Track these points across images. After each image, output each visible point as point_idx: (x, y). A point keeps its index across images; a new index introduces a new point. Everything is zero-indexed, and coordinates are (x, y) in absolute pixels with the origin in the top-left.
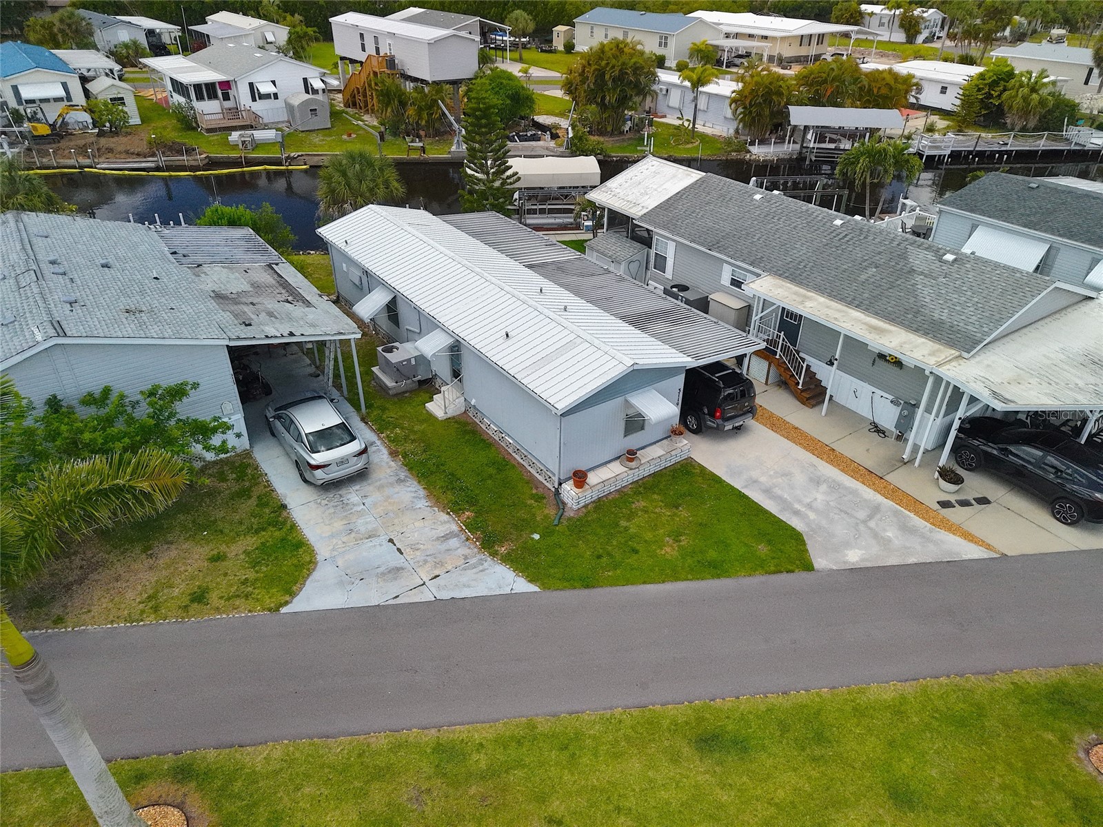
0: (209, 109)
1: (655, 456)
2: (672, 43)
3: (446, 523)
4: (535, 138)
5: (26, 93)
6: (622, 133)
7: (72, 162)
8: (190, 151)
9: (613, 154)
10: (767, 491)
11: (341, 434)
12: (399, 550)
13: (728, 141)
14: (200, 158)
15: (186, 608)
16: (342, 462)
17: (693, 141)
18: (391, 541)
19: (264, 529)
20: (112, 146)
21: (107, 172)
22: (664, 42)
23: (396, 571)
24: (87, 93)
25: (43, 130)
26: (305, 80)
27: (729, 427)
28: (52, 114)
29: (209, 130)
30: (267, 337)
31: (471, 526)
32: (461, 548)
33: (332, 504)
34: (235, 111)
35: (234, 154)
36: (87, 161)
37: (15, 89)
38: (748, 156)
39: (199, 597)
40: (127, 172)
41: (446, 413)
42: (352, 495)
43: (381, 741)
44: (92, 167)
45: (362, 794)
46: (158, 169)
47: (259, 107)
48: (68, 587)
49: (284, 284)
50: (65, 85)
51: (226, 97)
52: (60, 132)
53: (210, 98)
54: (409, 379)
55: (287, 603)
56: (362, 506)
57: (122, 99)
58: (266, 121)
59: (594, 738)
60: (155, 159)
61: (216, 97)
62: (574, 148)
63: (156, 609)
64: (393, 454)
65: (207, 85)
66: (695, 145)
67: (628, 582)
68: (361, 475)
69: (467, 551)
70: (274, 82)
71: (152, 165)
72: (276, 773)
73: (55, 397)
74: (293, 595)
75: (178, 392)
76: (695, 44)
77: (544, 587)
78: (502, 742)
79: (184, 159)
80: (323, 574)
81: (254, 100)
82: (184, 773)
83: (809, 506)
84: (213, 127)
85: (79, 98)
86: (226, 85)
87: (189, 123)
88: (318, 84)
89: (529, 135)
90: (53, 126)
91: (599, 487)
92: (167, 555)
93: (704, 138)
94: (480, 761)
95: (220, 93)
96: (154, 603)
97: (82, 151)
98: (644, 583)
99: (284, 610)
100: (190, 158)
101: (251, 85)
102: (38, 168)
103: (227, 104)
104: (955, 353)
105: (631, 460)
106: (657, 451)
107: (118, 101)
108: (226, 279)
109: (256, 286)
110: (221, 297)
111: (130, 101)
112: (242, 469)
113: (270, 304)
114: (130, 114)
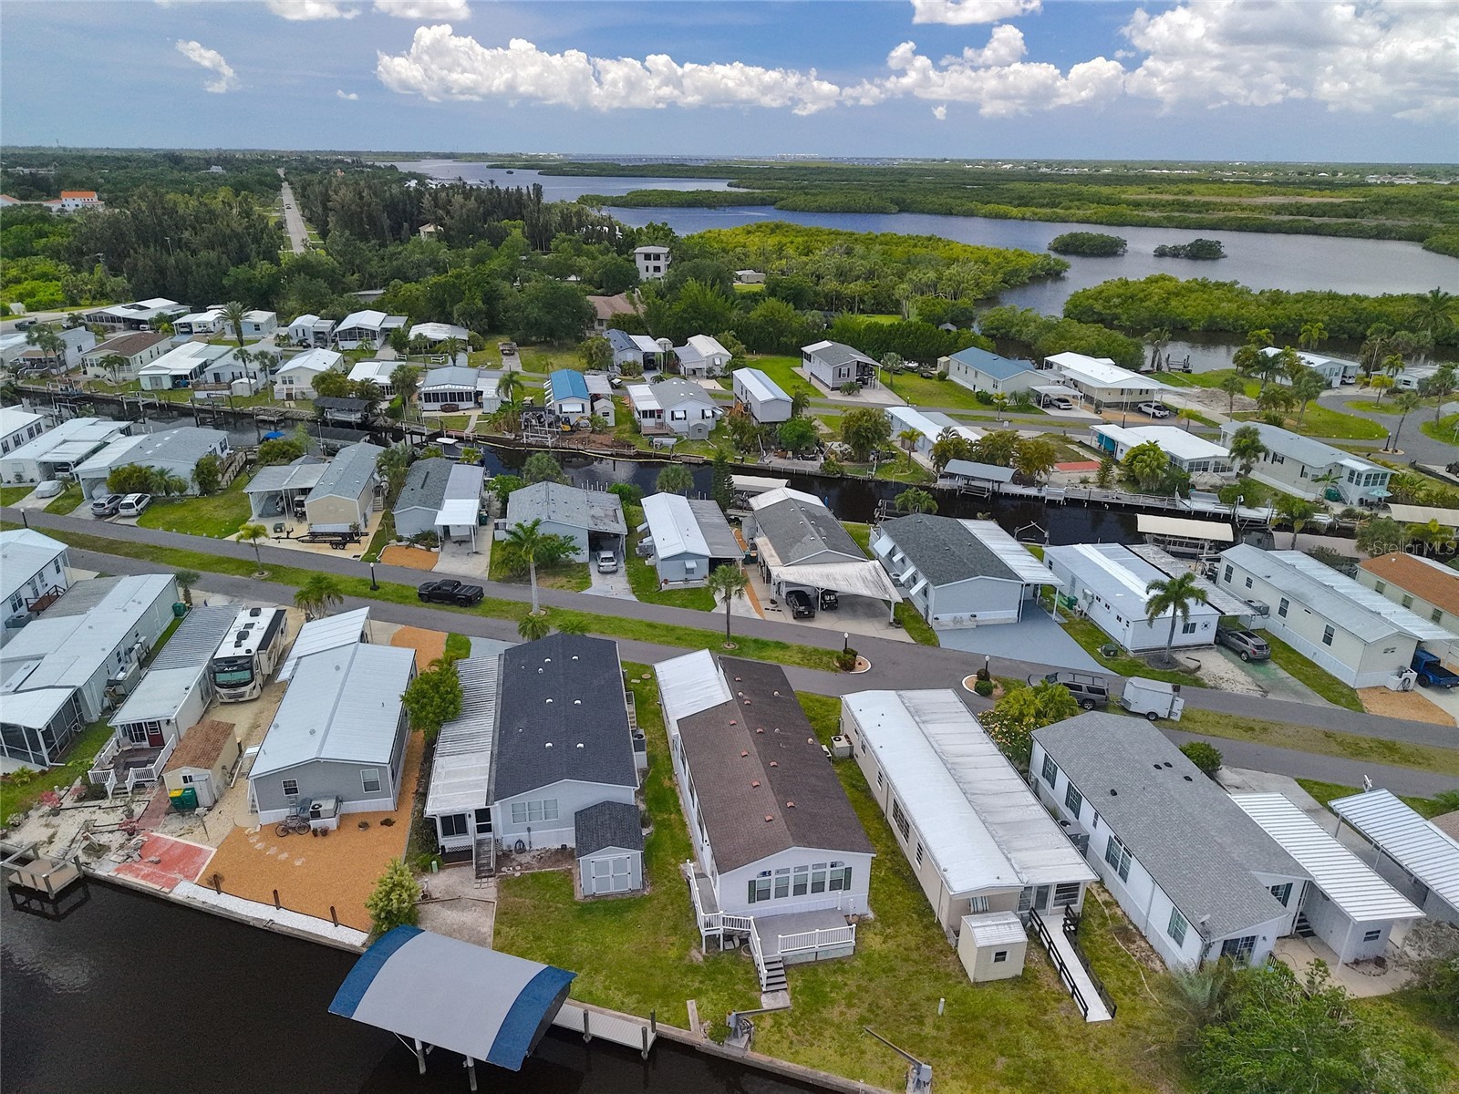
0: (648, 423)
1: (695, 583)
2: (1000, 386)
3: (628, 586)
5: (564, 409)
7: (574, 446)
8: (630, 446)
9: (849, 474)
11: (610, 559)
12: (611, 588)
14: (632, 452)
16: (607, 566)
17: (907, 471)
18: (611, 586)
19: (583, 578)
20: (595, 439)
21: (589, 454)
23: (608, 591)
24: (593, 409)
25: (567, 428)
26: (703, 411)
28: (573, 420)
29: (644, 436)
31: (631, 586)
32: (627, 591)
33: (602, 576)
34: (662, 425)
35: (652, 451)
36: (582, 447)
37: (560, 406)
40: (597, 455)
41: (648, 564)
42: (609, 576)
44: (582, 450)
46: (612, 455)
47: (673, 424)
49: (616, 516)
50: (583, 405)
51: (659, 417)
52: (575, 429)
53: (650, 418)
55: (581, 591)
56: (609, 579)
57: (608, 412)
58: (674, 433)
61: (653, 418)
62: (823, 469)
64: (626, 570)
65: (650, 410)
66: (906, 474)
67: (662, 605)
68: (614, 572)
70: (685, 412)
71: (609, 453)
75: (572, 539)
77: (640, 601)
79: (626, 451)
80: (592, 589)
81: (673, 420)
82: (548, 608)
84: (647, 433)
85: (588, 413)
86: (660, 412)
87: (637, 430)
88: (708, 413)
89: (810, 456)
90: (572, 426)
91: (671, 586)
92: (558, 579)
93: (918, 469)
95: (656, 415)
96: (552, 586)
97: (582, 441)
98: (666, 606)
100: (628, 451)
101: (673, 412)
102: (561, 448)
103: (659, 421)
104: (781, 564)
106: (698, 581)
107: (606, 414)
108: (598, 511)
109: (606, 515)
110: (593, 516)
111: (612, 414)
112: (585, 566)
113: (606, 521)
114: (611, 421)
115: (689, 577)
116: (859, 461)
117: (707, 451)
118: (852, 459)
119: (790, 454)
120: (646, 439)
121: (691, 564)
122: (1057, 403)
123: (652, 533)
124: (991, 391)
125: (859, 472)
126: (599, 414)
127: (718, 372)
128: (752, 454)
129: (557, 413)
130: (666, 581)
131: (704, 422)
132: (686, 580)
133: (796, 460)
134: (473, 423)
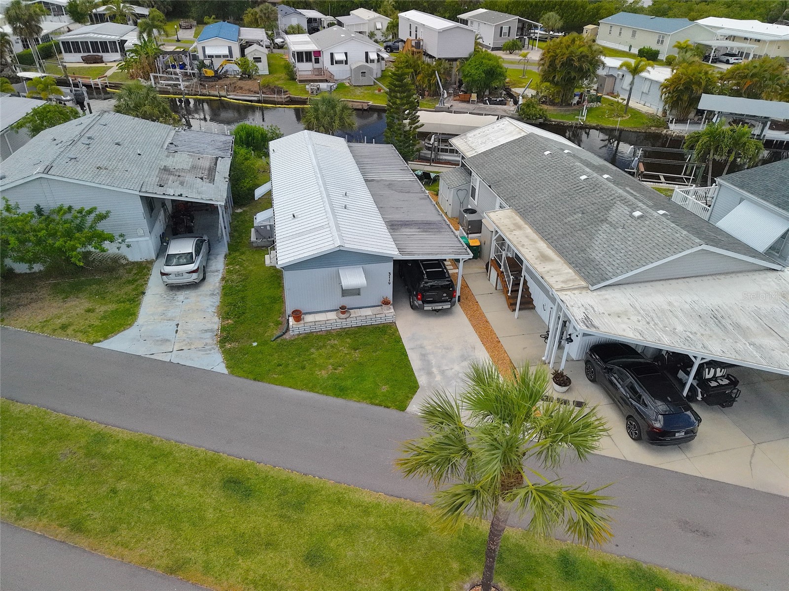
0: (304, 69)
1: (364, 316)
2: (668, 42)
3: (215, 323)
4: (502, 103)
5: (209, 52)
6: (570, 105)
7: (216, 93)
8: (280, 92)
9: (553, 119)
10: (424, 357)
12: (177, 331)
13: (652, 118)
14: (284, 97)
15: (55, 330)
16: (178, 274)
17: (624, 115)
18: (177, 325)
19: (124, 302)
20: (242, 86)
21: (232, 100)
22: (660, 42)
23: (166, 341)
24: (243, 54)
25: (210, 73)
26: (367, 53)
27: (428, 307)
28: (217, 63)
29: (301, 81)
30: (164, 194)
31: (223, 329)
32: (210, 340)
33: (168, 298)
34: (320, 71)
35: (304, 97)
36: (225, 94)
37: (204, 48)
38: (665, 131)
39: (64, 327)
40: (241, 102)
41: (271, 262)
42: (181, 296)
43: (75, 421)
44: (225, 97)
45: (44, 443)
46: (259, 101)
47: (334, 69)
48: (18, 306)
49: (212, 169)
50: (230, 49)
51: (317, 61)
52: (220, 76)
53: (307, 61)
54: (265, 238)
55: (100, 341)
56: (181, 303)
57: (260, 58)
58: (335, 78)
59: (175, 459)
60: (258, 95)
61: (311, 61)
62: (521, 112)
63: (43, 327)
64: (223, 279)
65: (306, 53)
66: (624, 118)
67: (282, 384)
69: (210, 341)
70: (346, 54)
71: (256, 99)
72: (19, 418)
73: (39, 206)
74: (106, 337)
76: (679, 43)
77: (232, 373)
78: (128, 444)
79: (275, 97)
80: (130, 333)
81: (332, 64)
83: (443, 372)
84: (303, 79)
85: (236, 57)
86: (318, 54)
87: (292, 76)
88: (373, 56)
89: (498, 100)
90: (216, 72)
91: (310, 324)
93: (636, 114)
94: (110, 449)
95: (313, 58)
96: (45, 324)
97: (227, 87)
98: (290, 387)
99: (95, 345)
100: (278, 97)
101: (332, 55)
102: (200, 95)
103: (317, 66)
104: (584, 284)
105: (343, 313)
106: (368, 312)
107: (258, 60)
108: (181, 161)
109: (194, 168)
110: (165, 169)
111: (264, 60)
112: (142, 269)
113: (189, 178)
114: (263, 68)
115: (348, 301)
116: (561, 104)
117: (373, 96)
118: (552, 103)
119: (474, 97)
120: (300, 85)
121: (352, 278)
122: (725, 58)
123: (276, 202)
124: (655, 47)
125: (563, 116)
126: (250, 58)
127: (379, 36)
128: (429, 98)
129: (201, 57)
130: (298, 315)
131: (369, 65)
132: (344, 309)
133: (482, 105)
134: (109, 73)
